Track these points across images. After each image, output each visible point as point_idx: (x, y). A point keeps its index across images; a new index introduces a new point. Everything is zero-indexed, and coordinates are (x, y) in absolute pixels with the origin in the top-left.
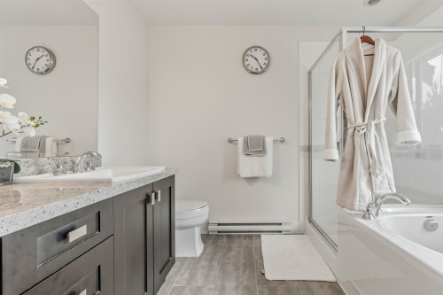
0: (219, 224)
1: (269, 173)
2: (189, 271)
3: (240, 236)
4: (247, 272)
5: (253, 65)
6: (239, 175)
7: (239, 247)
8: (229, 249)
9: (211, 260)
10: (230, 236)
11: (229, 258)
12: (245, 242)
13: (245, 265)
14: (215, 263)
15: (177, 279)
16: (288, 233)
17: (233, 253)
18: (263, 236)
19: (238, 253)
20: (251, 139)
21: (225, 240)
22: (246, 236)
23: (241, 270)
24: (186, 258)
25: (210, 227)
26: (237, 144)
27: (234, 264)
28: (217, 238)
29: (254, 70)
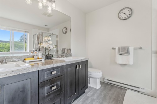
0: (108, 80)
1: (131, 63)
2: (93, 92)
3: (116, 87)
4: (114, 102)
5: (123, 16)
6: (116, 62)
7: (115, 91)
8: (110, 90)
9: (101, 92)
10: (112, 85)
11: (108, 94)
12: (118, 90)
13: (114, 99)
14: (102, 94)
15: (89, 93)
16: (144, 94)
17: (111, 92)
18: (128, 90)
19: (113, 93)
20: (122, 48)
21: (110, 86)
22: (119, 88)
23: (112, 100)
24: (93, 88)
25: (105, 80)
26: (115, 50)
27: (110, 97)
28: (107, 85)
29: (124, 18)
